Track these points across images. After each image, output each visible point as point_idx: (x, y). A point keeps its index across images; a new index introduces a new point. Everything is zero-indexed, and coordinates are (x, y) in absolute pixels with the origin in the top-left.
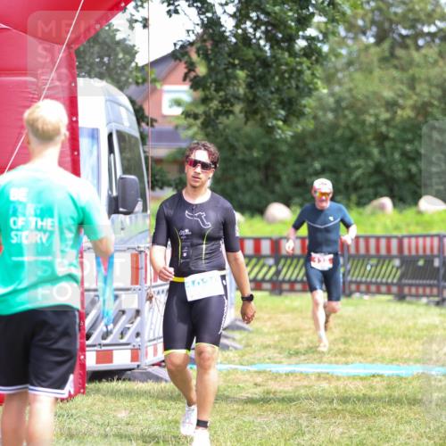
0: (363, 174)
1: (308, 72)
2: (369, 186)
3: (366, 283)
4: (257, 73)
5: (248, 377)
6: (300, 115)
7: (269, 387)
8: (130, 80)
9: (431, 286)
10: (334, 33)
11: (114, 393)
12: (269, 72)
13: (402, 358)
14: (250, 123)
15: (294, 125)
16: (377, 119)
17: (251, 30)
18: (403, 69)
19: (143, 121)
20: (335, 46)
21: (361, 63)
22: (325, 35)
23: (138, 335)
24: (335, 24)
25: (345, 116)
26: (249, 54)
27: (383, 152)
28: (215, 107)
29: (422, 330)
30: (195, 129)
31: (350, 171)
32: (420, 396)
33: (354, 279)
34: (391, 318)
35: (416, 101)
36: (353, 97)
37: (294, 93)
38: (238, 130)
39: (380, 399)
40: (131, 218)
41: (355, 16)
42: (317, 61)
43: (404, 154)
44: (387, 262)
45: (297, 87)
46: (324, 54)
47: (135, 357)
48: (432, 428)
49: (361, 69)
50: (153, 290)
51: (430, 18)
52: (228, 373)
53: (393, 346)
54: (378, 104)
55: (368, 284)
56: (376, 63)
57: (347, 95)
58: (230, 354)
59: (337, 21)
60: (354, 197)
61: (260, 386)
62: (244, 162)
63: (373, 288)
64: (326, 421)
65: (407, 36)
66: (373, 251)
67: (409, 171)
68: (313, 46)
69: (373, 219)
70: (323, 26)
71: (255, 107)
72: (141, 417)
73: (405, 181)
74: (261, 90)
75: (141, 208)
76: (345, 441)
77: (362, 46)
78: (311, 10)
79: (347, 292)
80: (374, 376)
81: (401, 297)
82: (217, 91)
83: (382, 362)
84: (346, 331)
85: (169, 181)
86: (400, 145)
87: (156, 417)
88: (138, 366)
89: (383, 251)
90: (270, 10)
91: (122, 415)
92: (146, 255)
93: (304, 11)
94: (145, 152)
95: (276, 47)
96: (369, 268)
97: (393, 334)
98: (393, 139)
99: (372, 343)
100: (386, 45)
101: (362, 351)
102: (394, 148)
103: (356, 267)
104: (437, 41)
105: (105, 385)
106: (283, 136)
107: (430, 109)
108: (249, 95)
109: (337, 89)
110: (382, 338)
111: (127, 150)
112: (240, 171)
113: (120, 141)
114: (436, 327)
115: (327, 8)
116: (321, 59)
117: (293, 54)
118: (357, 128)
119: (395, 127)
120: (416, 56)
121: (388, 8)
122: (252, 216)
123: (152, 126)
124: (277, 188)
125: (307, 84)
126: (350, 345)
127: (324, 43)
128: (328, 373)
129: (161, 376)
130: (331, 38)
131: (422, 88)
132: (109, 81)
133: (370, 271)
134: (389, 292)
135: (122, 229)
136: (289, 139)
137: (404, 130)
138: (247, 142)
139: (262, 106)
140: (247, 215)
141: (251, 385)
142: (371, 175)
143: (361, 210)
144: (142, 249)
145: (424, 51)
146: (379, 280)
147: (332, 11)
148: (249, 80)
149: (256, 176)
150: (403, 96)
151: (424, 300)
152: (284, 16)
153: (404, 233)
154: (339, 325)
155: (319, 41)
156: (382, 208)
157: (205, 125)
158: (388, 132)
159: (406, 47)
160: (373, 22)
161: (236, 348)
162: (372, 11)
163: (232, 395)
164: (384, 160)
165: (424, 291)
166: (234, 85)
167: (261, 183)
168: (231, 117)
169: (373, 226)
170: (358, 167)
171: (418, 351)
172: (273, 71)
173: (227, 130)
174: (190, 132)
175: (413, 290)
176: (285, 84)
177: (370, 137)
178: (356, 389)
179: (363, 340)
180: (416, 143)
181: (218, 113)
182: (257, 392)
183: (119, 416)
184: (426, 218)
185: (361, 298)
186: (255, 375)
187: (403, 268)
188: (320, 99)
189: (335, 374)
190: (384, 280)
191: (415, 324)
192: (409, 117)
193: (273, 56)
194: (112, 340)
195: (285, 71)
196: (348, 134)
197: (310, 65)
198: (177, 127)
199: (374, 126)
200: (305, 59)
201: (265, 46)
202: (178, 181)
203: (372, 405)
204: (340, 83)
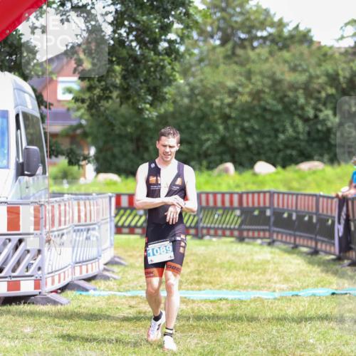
0: (212, 145)
1: (169, 67)
2: (217, 154)
3: (214, 228)
4: (130, 68)
5: (124, 300)
6: (163, 100)
7: (141, 309)
8: (33, 73)
9: (264, 230)
10: (188, 37)
11: (21, 314)
12: (139, 67)
13: (242, 286)
14: (123, 106)
15: (158, 108)
16: (222, 103)
17: (125, 35)
18: (242, 64)
19: (42, 105)
20: (190, 47)
21: (210, 60)
22: (182, 38)
23: (39, 269)
24: (189, 30)
25: (197, 101)
26: (124, 53)
27: (226, 128)
28: (98, 94)
29: (257, 264)
30: (82, 111)
31: (202, 143)
32: (256, 315)
33: (205, 225)
34: (234, 255)
35: (252, 89)
36: (204, 86)
37: (158, 83)
38: (115, 111)
39: (226, 317)
40: (33, 179)
41: (205, 24)
42: (176, 59)
43: (243, 129)
44: (230, 212)
45: (161, 79)
46: (180, 53)
47: (37, 286)
48: (266, 339)
49: (209, 65)
50: (51, 234)
51: (262, 25)
52: (109, 298)
53: (235, 277)
54: (222, 91)
55: (216, 229)
56: (221, 60)
57: (199, 84)
58: (111, 283)
59: (191, 28)
60: (205, 163)
61: (133, 307)
62: (120, 136)
63: (220, 232)
64: (185, 334)
65: (245, 39)
66: (219, 204)
67: (247, 142)
68: (172, 47)
69: (219, 180)
70: (180, 31)
71: (128, 93)
72: (42, 332)
73: (244, 151)
74: (133, 80)
75: (42, 171)
76: (199, 350)
77: (210, 48)
78: (171, 19)
79: (200, 235)
80: (221, 299)
81: (241, 239)
82: (99, 81)
83: (227, 289)
84: (199, 265)
85: (62, 151)
86: (240, 122)
87: (54, 332)
88: (40, 293)
89: (227, 204)
90: (139, 19)
91: (28, 330)
92: (46, 207)
93: (166, 20)
94: (44, 129)
95: (144, 48)
96: (216, 216)
97: (235, 267)
98: (235, 119)
99: (219, 274)
100: (229, 46)
101: (212, 281)
102: (235, 125)
103: (206, 217)
104: (268, 43)
105: (14, 308)
106: (150, 116)
107: (262, 95)
108: (124, 84)
109: (191, 80)
110: (227, 270)
111: (30, 127)
112: (117, 143)
113: (25, 120)
114: (268, 262)
115: (184, 18)
116: (178, 57)
117: (157, 53)
118: (207, 110)
119: (236, 109)
120: (252, 54)
121: (230, 18)
122: (127, 177)
123: (50, 109)
124: (146, 156)
125: (168, 76)
126: (203, 276)
127: (181, 45)
128: (185, 298)
129: (57, 300)
130: (186, 41)
131: (256, 79)
132: (16, 73)
133: (217, 219)
134: (232, 235)
135: (27, 188)
136: (155, 119)
137: (243, 111)
138: (122, 120)
139: (134, 93)
140: (123, 176)
141: (127, 307)
142: (217, 145)
143: (210, 172)
144: (42, 203)
145: (257, 51)
146: (224, 226)
147: (187, 20)
148: (123, 72)
149: (130, 146)
150: (241, 85)
151: (259, 241)
152: (150, 24)
153: (243, 189)
154: (194, 260)
155: (177, 43)
156: (226, 171)
157: (90, 108)
158: (231, 113)
159: (244, 47)
160: (219, 29)
161: (115, 279)
162: (219, 20)
163: (112, 315)
164: (227, 135)
165: (259, 235)
166: (112, 77)
167: (133, 152)
168: (110, 101)
169: (219, 184)
170: (208, 140)
171: (254, 280)
172: (142, 66)
173: (107, 112)
174: (79, 114)
175: (251, 234)
176: (151, 76)
177: (217, 117)
178: (207, 309)
179: (212, 272)
180: (253, 121)
181: (100, 98)
182: (131, 313)
183: (26, 331)
184: (260, 178)
185: (210, 240)
186: (129, 300)
187: (243, 217)
188: (178, 87)
189: (192, 298)
190: (228, 226)
191: (252, 260)
192: (246, 102)
193: (142, 55)
194: (20, 273)
195: (151, 66)
196: (199, 114)
197: (170, 61)
198: (68, 109)
199: (220, 108)
200: (166, 57)
201: (136, 47)
202: (69, 151)
203: (220, 322)
204: (194, 76)
